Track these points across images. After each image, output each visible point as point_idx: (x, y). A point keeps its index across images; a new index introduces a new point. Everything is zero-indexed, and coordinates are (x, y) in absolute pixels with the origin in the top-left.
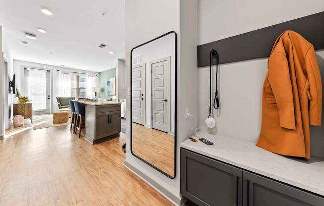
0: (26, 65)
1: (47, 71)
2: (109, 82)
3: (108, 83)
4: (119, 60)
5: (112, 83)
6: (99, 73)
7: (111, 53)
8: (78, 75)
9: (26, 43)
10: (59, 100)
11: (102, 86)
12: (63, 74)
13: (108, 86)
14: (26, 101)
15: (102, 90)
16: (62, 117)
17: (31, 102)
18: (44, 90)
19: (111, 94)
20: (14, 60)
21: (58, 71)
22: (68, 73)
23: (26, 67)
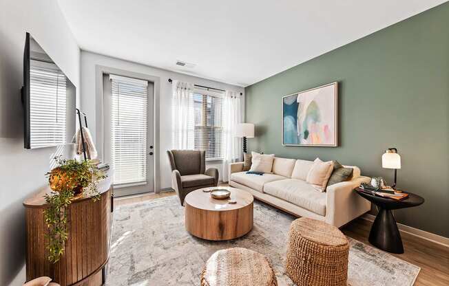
0: (108, 65)
1: (149, 82)
2: (295, 104)
3: (291, 109)
5: (314, 105)
12: (179, 90)
13: (288, 118)
19: (304, 142)
20: (81, 51)
21: (170, 80)
22: (188, 86)
23: (107, 71)
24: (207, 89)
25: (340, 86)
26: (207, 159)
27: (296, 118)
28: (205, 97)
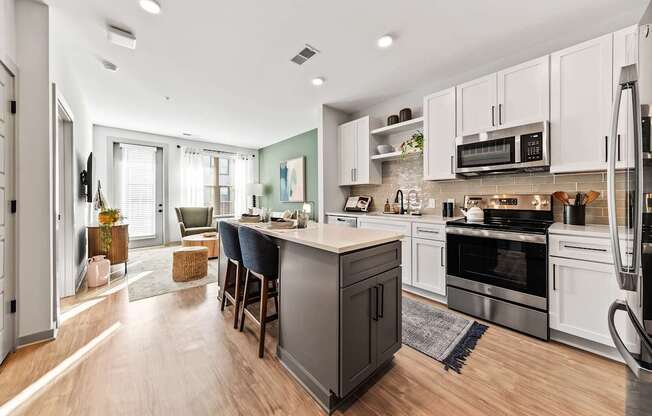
0: (117, 136)
1: (158, 148)
2: (286, 169)
3: (284, 173)
4: (326, 106)
5: (294, 171)
6: (261, 151)
7: (318, 82)
8: (217, 155)
9: (113, 67)
10: (182, 214)
11: (266, 180)
12: (188, 154)
13: (283, 180)
14: (115, 220)
15: (268, 190)
16: (193, 264)
17: (125, 222)
18: (150, 192)
19: (291, 199)
20: (94, 125)
21: (178, 147)
22: (197, 151)
23: (117, 141)
24: (217, 154)
25: (305, 159)
26: (214, 216)
27: (286, 180)
28: (217, 159)
